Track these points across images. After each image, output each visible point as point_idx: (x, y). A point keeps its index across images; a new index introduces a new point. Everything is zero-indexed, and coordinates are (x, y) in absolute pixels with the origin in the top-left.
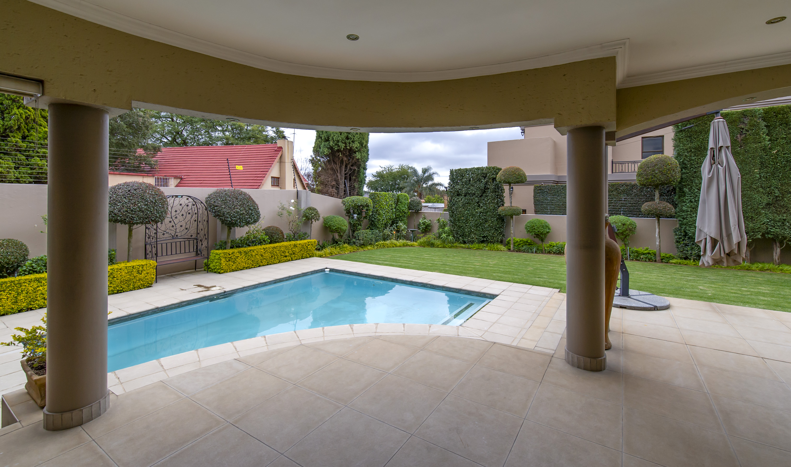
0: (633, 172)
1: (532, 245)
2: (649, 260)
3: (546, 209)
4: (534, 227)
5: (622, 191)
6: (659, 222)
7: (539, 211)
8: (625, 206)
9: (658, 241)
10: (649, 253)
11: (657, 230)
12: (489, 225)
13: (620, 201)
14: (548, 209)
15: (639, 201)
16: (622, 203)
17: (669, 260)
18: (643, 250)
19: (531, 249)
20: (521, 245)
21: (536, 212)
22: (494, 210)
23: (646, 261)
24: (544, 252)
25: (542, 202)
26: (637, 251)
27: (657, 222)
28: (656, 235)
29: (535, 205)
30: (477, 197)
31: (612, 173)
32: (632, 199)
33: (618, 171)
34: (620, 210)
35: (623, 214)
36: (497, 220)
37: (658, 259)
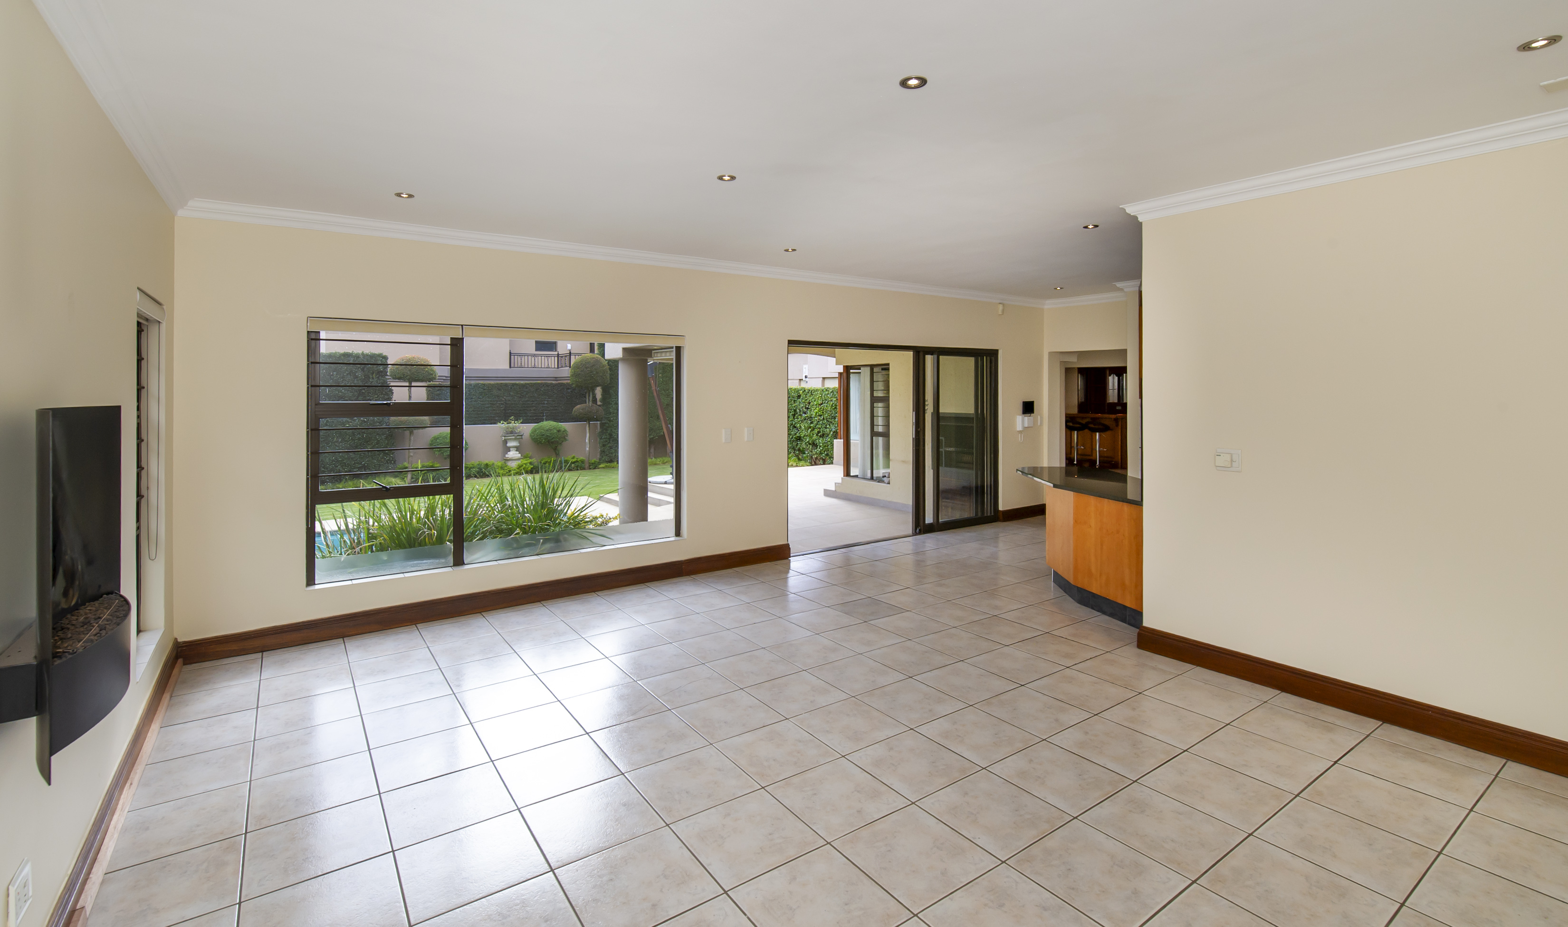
0: (533, 368)
2: (580, 468)
6: (589, 426)
8: (547, 410)
9: (588, 446)
10: (577, 461)
11: (587, 435)
13: (542, 404)
16: (543, 407)
17: (596, 466)
18: (572, 458)
23: (578, 470)
26: (566, 460)
27: (587, 426)
28: (587, 441)
31: (510, 367)
32: (553, 401)
33: (516, 366)
34: (542, 415)
35: (547, 420)
36: (386, 438)
37: (587, 466)
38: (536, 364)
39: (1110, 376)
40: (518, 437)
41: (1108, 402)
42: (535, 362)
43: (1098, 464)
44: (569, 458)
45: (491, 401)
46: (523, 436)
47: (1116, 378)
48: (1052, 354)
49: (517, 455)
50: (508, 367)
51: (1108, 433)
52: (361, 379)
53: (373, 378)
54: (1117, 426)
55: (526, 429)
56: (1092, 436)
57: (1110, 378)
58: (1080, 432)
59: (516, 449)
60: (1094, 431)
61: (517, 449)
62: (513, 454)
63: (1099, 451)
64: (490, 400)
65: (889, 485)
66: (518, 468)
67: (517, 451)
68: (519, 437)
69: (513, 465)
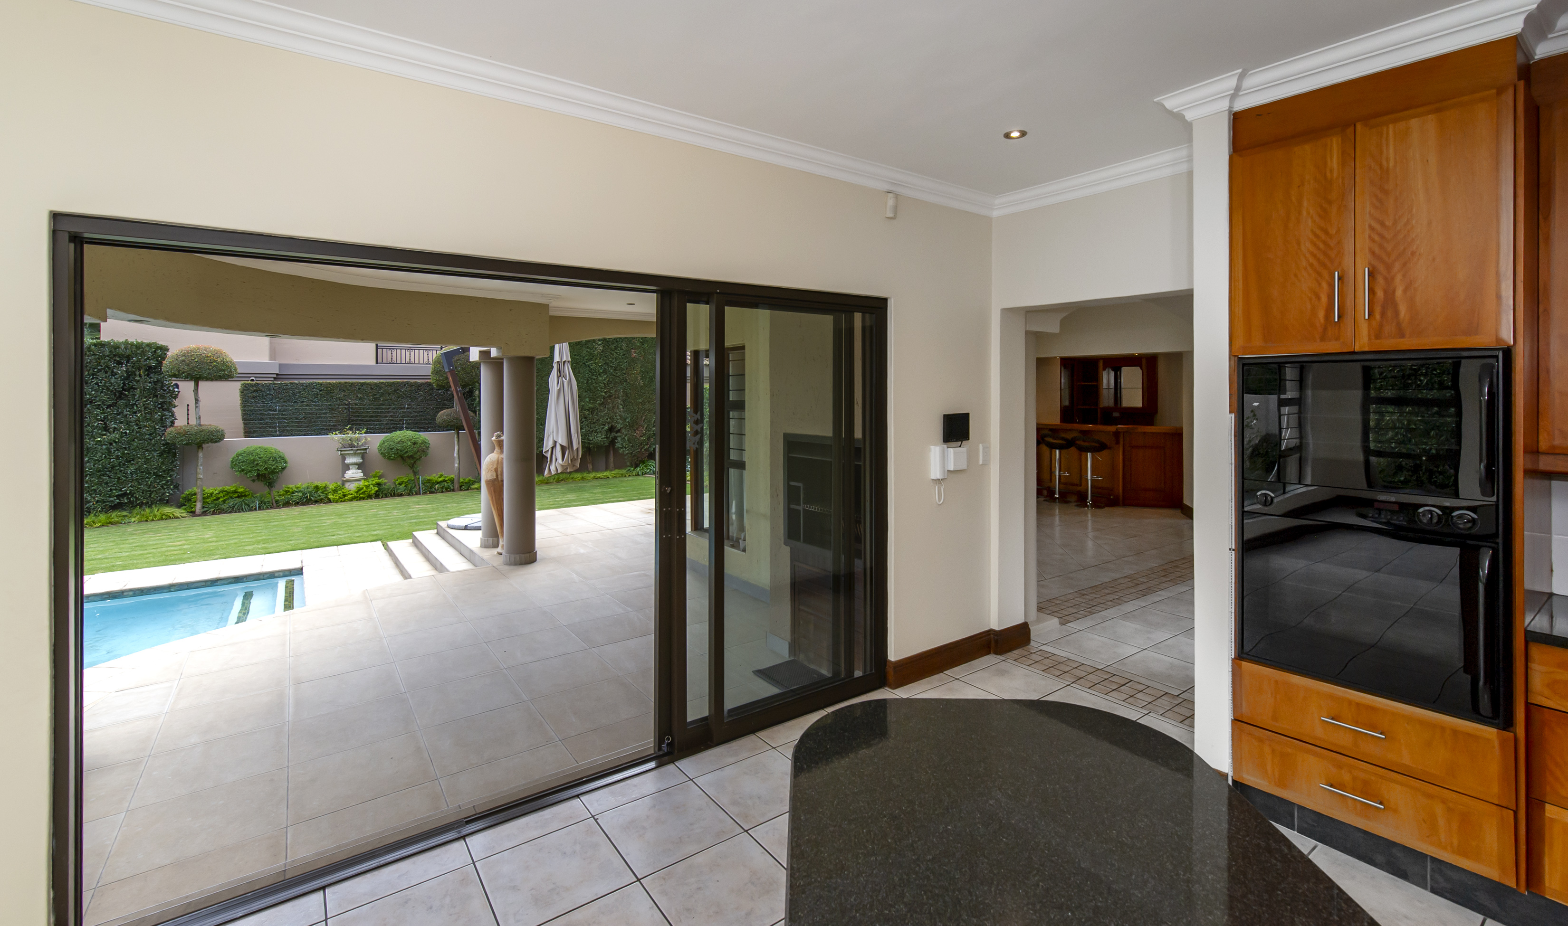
0: (408, 364)
1: (245, 496)
2: (446, 489)
3: (270, 427)
4: (256, 463)
5: (404, 393)
6: (458, 437)
7: (254, 432)
8: (409, 417)
9: (458, 462)
10: (444, 481)
11: (456, 448)
12: (139, 469)
13: (402, 408)
14: (275, 427)
15: (427, 409)
16: (404, 412)
17: (469, 487)
18: (437, 477)
19: (246, 504)
20: (221, 499)
21: (248, 434)
22: (150, 434)
23: (442, 492)
24: (275, 505)
25: (261, 414)
26: (429, 480)
27: (456, 436)
28: (455, 455)
29: (244, 419)
30: (98, 407)
31: (377, 363)
32: (418, 405)
33: (385, 361)
34: (401, 423)
35: (407, 428)
36: (161, 455)
37: (457, 486)
38: (412, 360)
39: (1104, 369)
40: (359, 452)
41: (1101, 406)
42: (410, 356)
43: (1090, 498)
44: (434, 477)
45: (330, 405)
46: (367, 450)
47: (1112, 374)
48: (1008, 312)
49: (359, 474)
50: (374, 363)
51: (1105, 453)
52: (121, 377)
53: (140, 376)
54: (1117, 443)
55: (375, 441)
56: (1080, 459)
57: (1105, 375)
58: (1064, 451)
59: (357, 467)
60: (1083, 450)
61: (360, 466)
62: (353, 473)
63: (1092, 480)
64: (329, 403)
65: (744, 553)
66: (357, 492)
67: (358, 469)
68: (363, 453)
69: (352, 487)
